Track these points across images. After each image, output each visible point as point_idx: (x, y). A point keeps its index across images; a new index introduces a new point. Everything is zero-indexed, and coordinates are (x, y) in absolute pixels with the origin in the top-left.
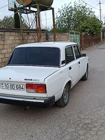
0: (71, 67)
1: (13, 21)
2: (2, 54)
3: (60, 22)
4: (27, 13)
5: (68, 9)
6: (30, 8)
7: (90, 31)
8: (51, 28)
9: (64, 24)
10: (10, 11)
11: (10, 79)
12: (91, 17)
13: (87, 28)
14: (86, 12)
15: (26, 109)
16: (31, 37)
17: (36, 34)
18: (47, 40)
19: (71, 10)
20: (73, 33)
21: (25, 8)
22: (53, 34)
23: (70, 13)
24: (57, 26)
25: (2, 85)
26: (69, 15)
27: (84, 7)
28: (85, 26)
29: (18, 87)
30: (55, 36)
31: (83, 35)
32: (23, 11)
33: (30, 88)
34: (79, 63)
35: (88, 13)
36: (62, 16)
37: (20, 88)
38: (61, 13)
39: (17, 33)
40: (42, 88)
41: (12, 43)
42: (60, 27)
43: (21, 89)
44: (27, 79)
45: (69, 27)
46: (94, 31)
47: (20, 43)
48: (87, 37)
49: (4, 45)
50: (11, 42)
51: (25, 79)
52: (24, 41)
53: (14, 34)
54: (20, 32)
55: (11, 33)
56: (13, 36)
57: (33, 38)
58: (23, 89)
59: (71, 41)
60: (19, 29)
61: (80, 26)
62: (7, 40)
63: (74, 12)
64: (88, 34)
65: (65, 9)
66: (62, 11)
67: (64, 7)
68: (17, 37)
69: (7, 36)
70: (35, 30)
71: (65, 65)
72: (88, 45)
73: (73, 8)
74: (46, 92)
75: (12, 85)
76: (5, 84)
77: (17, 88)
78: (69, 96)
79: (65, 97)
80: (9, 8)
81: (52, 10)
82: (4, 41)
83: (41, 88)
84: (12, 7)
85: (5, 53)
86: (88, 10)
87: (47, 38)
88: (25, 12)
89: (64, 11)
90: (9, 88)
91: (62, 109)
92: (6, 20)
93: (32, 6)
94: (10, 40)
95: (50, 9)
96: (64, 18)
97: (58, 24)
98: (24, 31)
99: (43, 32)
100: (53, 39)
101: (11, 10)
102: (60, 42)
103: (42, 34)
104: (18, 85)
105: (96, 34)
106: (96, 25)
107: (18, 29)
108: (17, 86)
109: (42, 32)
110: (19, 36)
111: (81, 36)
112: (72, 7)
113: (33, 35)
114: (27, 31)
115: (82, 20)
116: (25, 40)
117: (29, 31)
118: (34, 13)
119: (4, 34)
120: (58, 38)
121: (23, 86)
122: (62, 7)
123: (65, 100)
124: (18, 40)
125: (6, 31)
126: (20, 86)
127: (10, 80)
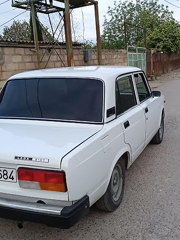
0: (128, 121)
1: (28, 30)
3: (112, 31)
4: (47, 13)
5: (125, 7)
6: (51, 1)
7: (164, 47)
8: (95, 43)
9: (118, 34)
12: (166, 21)
13: (159, 40)
14: (157, 13)
15: (20, 226)
16: (54, 58)
17: (63, 52)
18: (86, 62)
19: (130, 10)
20: (134, 51)
22: (96, 51)
23: (129, 15)
24: (107, 38)
26: (127, 18)
27: (153, 4)
28: (155, 37)
29: (2, 173)
30: (99, 55)
31: (152, 53)
32: (40, 8)
33: (28, 178)
34: (147, 110)
35: (161, 14)
36: (114, 19)
37: (5, 177)
38: (113, 15)
39: (28, 49)
42: (112, 40)
43: (8, 180)
44: (20, 158)
45: (127, 39)
46: (172, 47)
47: (34, 68)
48: (159, 58)
49: (2, 71)
51: (16, 158)
52: (41, 64)
53: (21, 51)
54: (34, 48)
55: (17, 49)
56: (20, 55)
57: (59, 59)
58: (13, 179)
59: (131, 65)
60: (32, 42)
61: (147, 38)
62: (8, 63)
63: (136, 13)
64: (162, 52)
65: (121, 8)
66: (115, 11)
67: (117, 4)
68: (27, 57)
71: (116, 118)
72: (161, 72)
73: (135, 6)
74: (66, 190)
78: (123, 185)
79: (115, 189)
80: (13, 1)
81: (94, 5)
82: (1, 65)
83: (54, 180)
86: (161, 8)
87: (85, 58)
89: (118, 10)
92: (17, 27)
94: (14, 63)
95: (90, 4)
96: (118, 24)
97: (107, 35)
98: (42, 47)
99: (78, 47)
100: (96, 62)
101: (18, 5)
102: (111, 66)
103: (75, 52)
104: (2, 170)
105: (176, 52)
107: (29, 42)
109: (75, 47)
110: (32, 55)
111: (148, 54)
112: (133, 3)
113: (59, 53)
114: (47, 46)
115: (151, 26)
116: (43, 62)
117: (50, 46)
118: (62, 12)
119: (3, 51)
120: (106, 59)
121: (13, 171)
122: (115, 4)
123: (116, 197)
124: (29, 62)
125: (5, 45)
126: (5, 173)
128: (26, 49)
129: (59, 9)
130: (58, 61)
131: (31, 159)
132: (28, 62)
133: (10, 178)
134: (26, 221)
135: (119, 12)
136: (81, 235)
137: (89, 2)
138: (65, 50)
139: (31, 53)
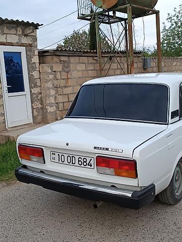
1: (87, 39)
2: (64, 94)
3: (171, 38)
4: (109, 23)
6: (114, 13)
8: (152, 50)
9: (177, 41)
10: (80, 20)
11: (67, 144)
15: (95, 206)
16: (114, 66)
17: (124, 60)
18: (145, 69)
21: (107, 13)
22: (155, 58)
24: (165, 45)
25: (54, 156)
29: (82, 160)
30: (159, 62)
32: (103, 19)
33: (104, 165)
36: (174, 26)
37: (85, 164)
38: (173, 21)
39: (91, 58)
40: (128, 167)
41: (81, 76)
42: (170, 47)
43: (87, 166)
44: (98, 148)
47: (96, 76)
49: (68, 79)
50: (80, 74)
51: (95, 148)
52: (103, 72)
53: (85, 59)
54: (97, 57)
55: (81, 58)
56: (84, 63)
57: (119, 67)
58: (91, 166)
60: (95, 51)
62: (73, 71)
65: (181, 14)
66: (175, 18)
67: (178, 10)
68: (90, 65)
69: (73, 64)
70: (122, 52)
71: (180, 120)
74: (136, 176)
75: (71, 156)
76: (59, 155)
77: (80, 163)
79: (177, 185)
80: (78, 14)
81: (155, 14)
82: (68, 72)
83: (126, 167)
84: (83, 13)
85: (69, 94)
87: (144, 66)
88: (107, 21)
89: (177, 17)
90: (66, 162)
91: (170, 210)
93: (118, 8)
94: (79, 71)
95: (151, 14)
96: (178, 31)
97: (166, 42)
98: (103, 55)
99: (138, 55)
100: (155, 69)
101: (83, 17)
103: (136, 60)
104: (83, 158)
107: (92, 51)
108: (80, 159)
109: (135, 55)
110: (94, 63)
113: (119, 61)
114: (109, 55)
116: (105, 70)
117: (112, 55)
118: (123, 22)
119: (69, 60)
120: (165, 66)
121: (91, 159)
122: (174, 11)
123: (177, 192)
124: (92, 70)
125: (72, 55)
126: (85, 160)
127: (67, 147)
128: (89, 58)
129: (121, 19)
130: (118, 69)
131: (107, 149)
132: (90, 70)
133: (88, 165)
134: (102, 201)
135: (179, 18)
136: (145, 221)
137: (151, 12)
138: (126, 58)
139: (94, 61)
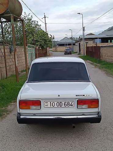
25: (46, 104)
31: (37, 48)
44: (79, 95)
46: (44, 45)
58: (72, 106)
75: (59, 102)
76: (51, 103)
77: (65, 105)
87: (10, 51)
106: (46, 38)
108: (65, 103)
121: (72, 102)
126: (68, 103)
127: (59, 97)
131: (84, 95)
